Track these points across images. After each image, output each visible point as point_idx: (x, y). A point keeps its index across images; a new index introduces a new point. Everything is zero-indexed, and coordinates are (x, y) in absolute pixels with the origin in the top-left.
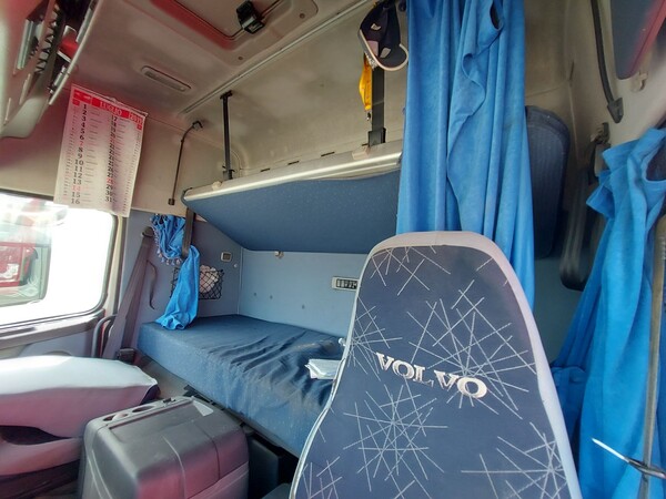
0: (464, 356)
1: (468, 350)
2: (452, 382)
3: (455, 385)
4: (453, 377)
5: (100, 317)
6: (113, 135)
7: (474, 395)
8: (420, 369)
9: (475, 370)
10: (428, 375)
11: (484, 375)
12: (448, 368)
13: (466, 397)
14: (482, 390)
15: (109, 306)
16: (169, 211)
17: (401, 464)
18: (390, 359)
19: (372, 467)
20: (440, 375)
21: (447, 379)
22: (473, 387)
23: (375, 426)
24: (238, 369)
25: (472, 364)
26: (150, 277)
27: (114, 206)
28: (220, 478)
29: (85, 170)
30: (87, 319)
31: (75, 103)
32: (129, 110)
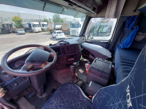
5: (110, 41)
18: (129, 91)
27: (115, 16)
28: (101, 77)
29: (112, 9)
30: (107, 41)
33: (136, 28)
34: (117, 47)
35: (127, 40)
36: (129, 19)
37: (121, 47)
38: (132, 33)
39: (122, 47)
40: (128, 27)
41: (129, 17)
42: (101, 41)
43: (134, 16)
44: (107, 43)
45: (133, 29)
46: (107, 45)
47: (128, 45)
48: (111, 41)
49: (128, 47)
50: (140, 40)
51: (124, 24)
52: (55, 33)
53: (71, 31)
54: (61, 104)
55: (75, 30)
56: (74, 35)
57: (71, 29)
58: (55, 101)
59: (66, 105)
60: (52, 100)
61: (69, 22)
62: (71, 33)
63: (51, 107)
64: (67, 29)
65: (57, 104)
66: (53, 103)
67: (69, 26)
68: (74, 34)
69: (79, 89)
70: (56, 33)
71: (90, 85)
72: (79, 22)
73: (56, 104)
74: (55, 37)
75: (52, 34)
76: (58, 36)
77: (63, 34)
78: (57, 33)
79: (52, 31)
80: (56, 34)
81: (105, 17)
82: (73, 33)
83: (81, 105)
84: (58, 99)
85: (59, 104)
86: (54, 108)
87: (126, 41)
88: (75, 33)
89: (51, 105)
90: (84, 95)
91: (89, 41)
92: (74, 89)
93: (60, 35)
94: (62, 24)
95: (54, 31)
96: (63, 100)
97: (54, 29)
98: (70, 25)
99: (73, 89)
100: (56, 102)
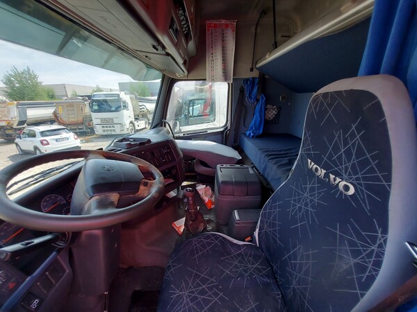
0: (346, 168)
1: (349, 165)
2: (337, 182)
3: (338, 184)
4: (338, 180)
5: (226, 129)
6: (223, 41)
7: (346, 193)
8: (324, 171)
9: (351, 178)
10: (327, 175)
11: (355, 182)
12: (337, 174)
13: (341, 192)
14: (352, 191)
15: (229, 125)
17: (303, 213)
18: (313, 164)
20: (332, 177)
21: (335, 180)
22: (347, 188)
23: (299, 195)
24: (267, 159)
25: (350, 174)
26: (244, 112)
27: (226, 79)
28: (247, 195)
29: (215, 63)
30: (222, 129)
31: (208, 30)
32: (228, 23)
33: (262, 99)
34: (243, 136)
35: (254, 120)
36: (247, 83)
37: (250, 134)
38: (258, 108)
39: (252, 134)
40: (250, 96)
41: (246, 80)
42: (209, 132)
43: (253, 78)
44: (222, 132)
45: (258, 101)
46: (222, 137)
47: (259, 129)
48: (229, 128)
49: (261, 133)
50: (272, 118)
51: (242, 91)
52: (34, 136)
53: (95, 122)
54: (201, 288)
55: (112, 119)
56: (109, 133)
57: (97, 118)
58: (181, 291)
59: (212, 282)
60: (175, 293)
61: (81, 98)
62: (99, 130)
63: (182, 309)
64: (80, 119)
65: (193, 292)
66: (180, 297)
67: (87, 110)
68: (111, 130)
69: (221, 236)
70: (38, 135)
71: (237, 217)
72: (118, 95)
73: (190, 296)
74: (36, 148)
75: (17, 140)
76: (48, 144)
77: (71, 135)
78: (43, 133)
79: (8, 132)
80: (39, 138)
81: (205, 80)
82: (107, 127)
83: (243, 263)
84: (187, 283)
85: (196, 291)
86: (191, 304)
87: (253, 122)
88: (113, 127)
89: (179, 305)
90: (235, 241)
91: (182, 135)
92: (209, 244)
93: (57, 140)
94: (56, 103)
95: (25, 131)
96: (200, 276)
97: (21, 123)
98: (91, 107)
99: (207, 243)
100: (186, 293)
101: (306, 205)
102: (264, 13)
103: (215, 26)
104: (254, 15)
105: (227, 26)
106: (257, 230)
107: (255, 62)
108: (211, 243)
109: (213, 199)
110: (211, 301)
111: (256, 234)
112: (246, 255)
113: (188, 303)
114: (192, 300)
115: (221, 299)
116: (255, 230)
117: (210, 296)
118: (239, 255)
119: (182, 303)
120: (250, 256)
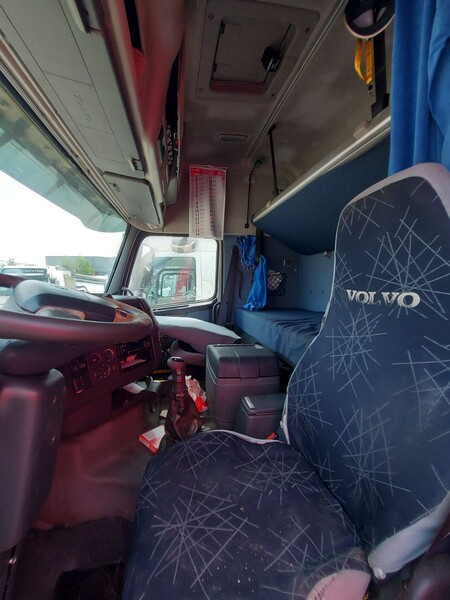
0: (403, 275)
1: (406, 269)
2: (393, 299)
3: (396, 300)
4: (395, 294)
5: (214, 302)
7: (409, 306)
8: (372, 294)
9: (411, 285)
10: (378, 297)
11: (419, 287)
12: (391, 288)
13: (403, 308)
14: (417, 299)
15: (219, 296)
16: (245, 232)
17: (354, 362)
18: (355, 292)
19: (336, 367)
20: (385, 295)
21: (390, 297)
22: (409, 300)
23: (342, 341)
24: (280, 327)
25: (409, 280)
26: (239, 279)
28: (260, 377)
29: (200, 215)
30: (210, 303)
31: (192, 176)
32: (217, 169)
33: (262, 262)
34: (239, 310)
35: (255, 288)
36: (242, 241)
37: (249, 306)
38: (258, 272)
39: (252, 306)
40: (246, 259)
41: (241, 238)
42: (191, 305)
43: (250, 236)
44: (210, 306)
45: (257, 264)
46: (210, 312)
47: (261, 299)
48: (219, 300)
49: (264, 304)
50: (276, 288)
51: (236, 252)
54: (209, 514)
58: (174, 522)
59: (226, 504)
60: (163, 529)
63: (180, 554)
65: (195, 523)
69: (229, 434)
71: (250, 405)
72: (46, 270)
73: (190, 530)
81: (187, 235)
83: (270, 471)
84: (182, 509)
85: (201, 519)
86: (194, 544)
87: (252, 291)
89: (174, 547)
90: (253, 440)
92: (212, 448)
96: (203, 496)
99: (208, 446)
100: (184, 524)
101: (356, 348)
102: (259, 161)
103: (201, 171)
104: (248, 164)
105: (216, 173)
106: (285, 417)
107: (250, 216)
108: (215, 446)
109: (204, 397)
110: (228, 534)
111: (284, 424)
112: (273, 458)
113: (189, 543)
114: (195, 537)
115: (247, 528)
116: (281, 419)
117: (226, 526)
118: (262, 460)
119: (177, 543)
120: (280, 459)
